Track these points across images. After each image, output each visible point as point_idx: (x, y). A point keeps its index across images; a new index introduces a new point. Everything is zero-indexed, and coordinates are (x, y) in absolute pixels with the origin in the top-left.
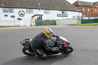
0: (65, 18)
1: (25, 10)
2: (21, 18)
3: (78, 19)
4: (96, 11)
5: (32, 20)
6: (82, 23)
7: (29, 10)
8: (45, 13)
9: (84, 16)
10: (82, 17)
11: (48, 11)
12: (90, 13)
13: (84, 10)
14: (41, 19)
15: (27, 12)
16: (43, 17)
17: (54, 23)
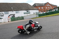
0: (29, 14)
1: (4, 12)
2: (2, 17)
3: (37, 14)
4: (47, 8)
5: (9, 18)
6: (39, 16)
7: (6, 12)
8: (16, 13)
9: (40, 12)
10: (39, 12)
11: (18, 11)
12: (44, 10)
13: (39, 8)
14: (14, 17)
15: (5, 14)
16: (15, 15)
17: (22, 18)
